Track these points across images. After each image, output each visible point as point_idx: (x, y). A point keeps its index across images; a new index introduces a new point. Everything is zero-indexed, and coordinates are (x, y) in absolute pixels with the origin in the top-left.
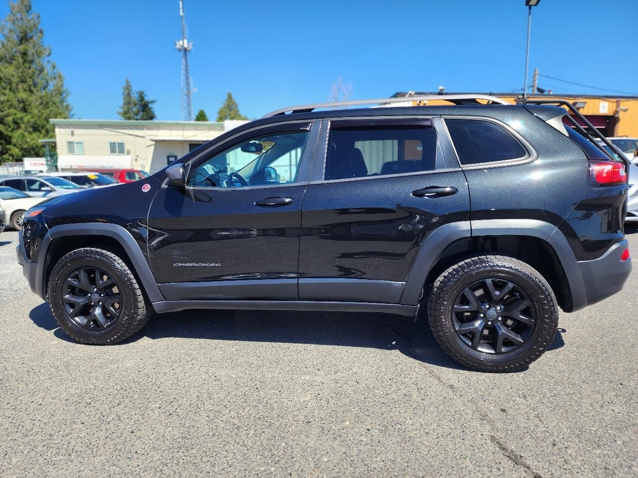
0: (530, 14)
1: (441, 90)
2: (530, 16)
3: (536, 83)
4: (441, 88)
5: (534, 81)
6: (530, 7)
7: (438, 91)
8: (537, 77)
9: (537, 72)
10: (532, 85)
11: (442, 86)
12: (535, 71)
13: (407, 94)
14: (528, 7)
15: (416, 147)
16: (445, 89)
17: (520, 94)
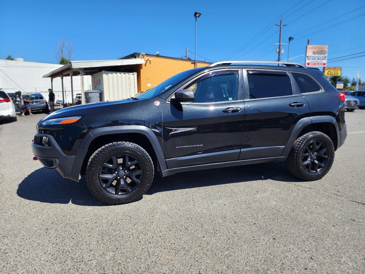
0: (196, 21)
1: (158, 54)
2: (196, 22)
3: (187, 55)
4: (158, 53)
5: (187, 54)
6: (196, 18)
7: (156, 54)
8: (187, 52)
9: (188, 50)
10: (185, 56)
11: (158, 52)
12: (187, 49)
13: (141, 54)
14: (195, 17)
15: (147, 85)
16: (160, 53)
17: (193, 60)
